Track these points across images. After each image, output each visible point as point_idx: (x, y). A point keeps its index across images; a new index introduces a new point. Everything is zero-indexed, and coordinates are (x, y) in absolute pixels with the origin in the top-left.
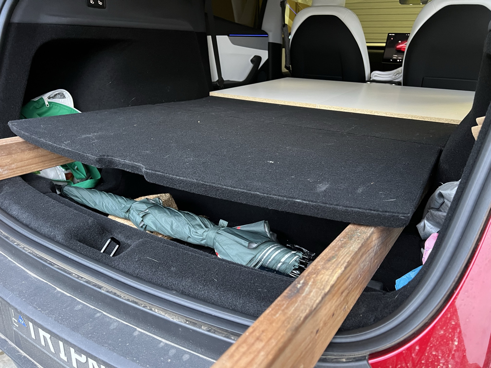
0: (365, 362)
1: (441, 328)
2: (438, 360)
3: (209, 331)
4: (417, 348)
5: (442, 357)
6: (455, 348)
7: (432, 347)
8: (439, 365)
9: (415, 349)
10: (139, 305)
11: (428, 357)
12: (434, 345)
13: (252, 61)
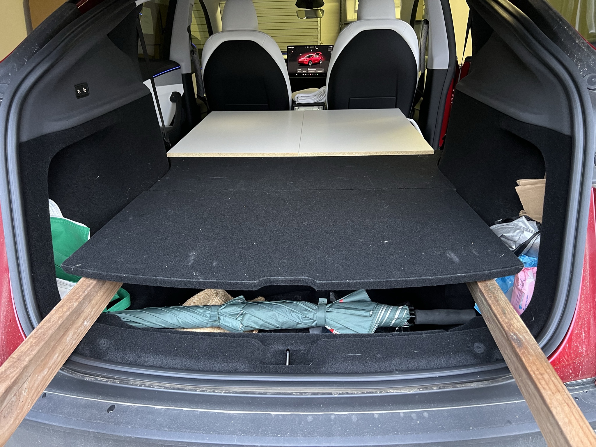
1: (576, 329)
2: (578, 348)
3: (440, 388)
4: (567, 345)
5: (579, 345)
6: (584, 338)
7: (573, 342)
8: (579, 351)
9: (566, 347)
10: (375, 393)
11: (573, 348)
12: (575, 340)
13: (171, 99)
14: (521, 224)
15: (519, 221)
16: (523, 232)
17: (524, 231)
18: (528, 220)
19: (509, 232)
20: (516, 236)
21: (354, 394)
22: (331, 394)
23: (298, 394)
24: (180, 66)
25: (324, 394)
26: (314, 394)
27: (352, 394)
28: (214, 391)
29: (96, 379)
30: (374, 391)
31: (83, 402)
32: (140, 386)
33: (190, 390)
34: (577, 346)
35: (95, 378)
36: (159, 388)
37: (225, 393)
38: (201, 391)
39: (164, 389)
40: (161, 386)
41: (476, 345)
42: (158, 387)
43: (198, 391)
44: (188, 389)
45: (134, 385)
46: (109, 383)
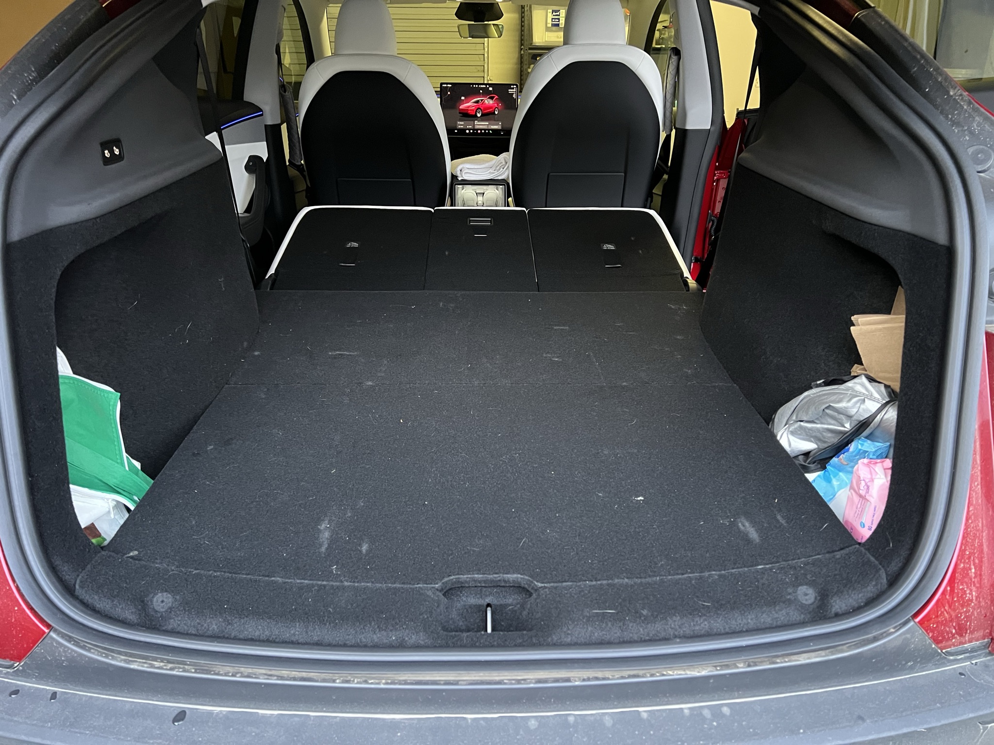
0: (912, 623)
1: (961, 562)
2: (965, 592)
4: (949, 588)
5: (967, 588)
6: (973, 575)
7: (958, 583)
8: (966, 597)
9: (947, 590)
11: (958, 593)
12: (960, 580)
13: (248, 168)
14: (859, 388)
15: (855, 383)
16: (864, 400)
17: (866, 399)
18: (870, 382)
19: (840, 401)
20: (853, 407)
21: (608, 679)
22: (568, 680)
23: (513, 682)
24: (261, 110)
25: (557, 680)
26: (539, 681)
27: (604, 679)
28: (366, 682)
29: (152, 666)
30: (641, 673)
31: (128, 706)
32: (233, 676)
33: (324, 681)
34: (963, 589)
35: (150, 664)
36: (268, 679)
37: (387, 683)
38: (343, 682)
39: (277, 679)
40: (271, 675)
41: (802, 589)
42: (266, 677)
43: (338, 681)
44: (319, 679)
45: (221, 675)
46: (174, 673)
